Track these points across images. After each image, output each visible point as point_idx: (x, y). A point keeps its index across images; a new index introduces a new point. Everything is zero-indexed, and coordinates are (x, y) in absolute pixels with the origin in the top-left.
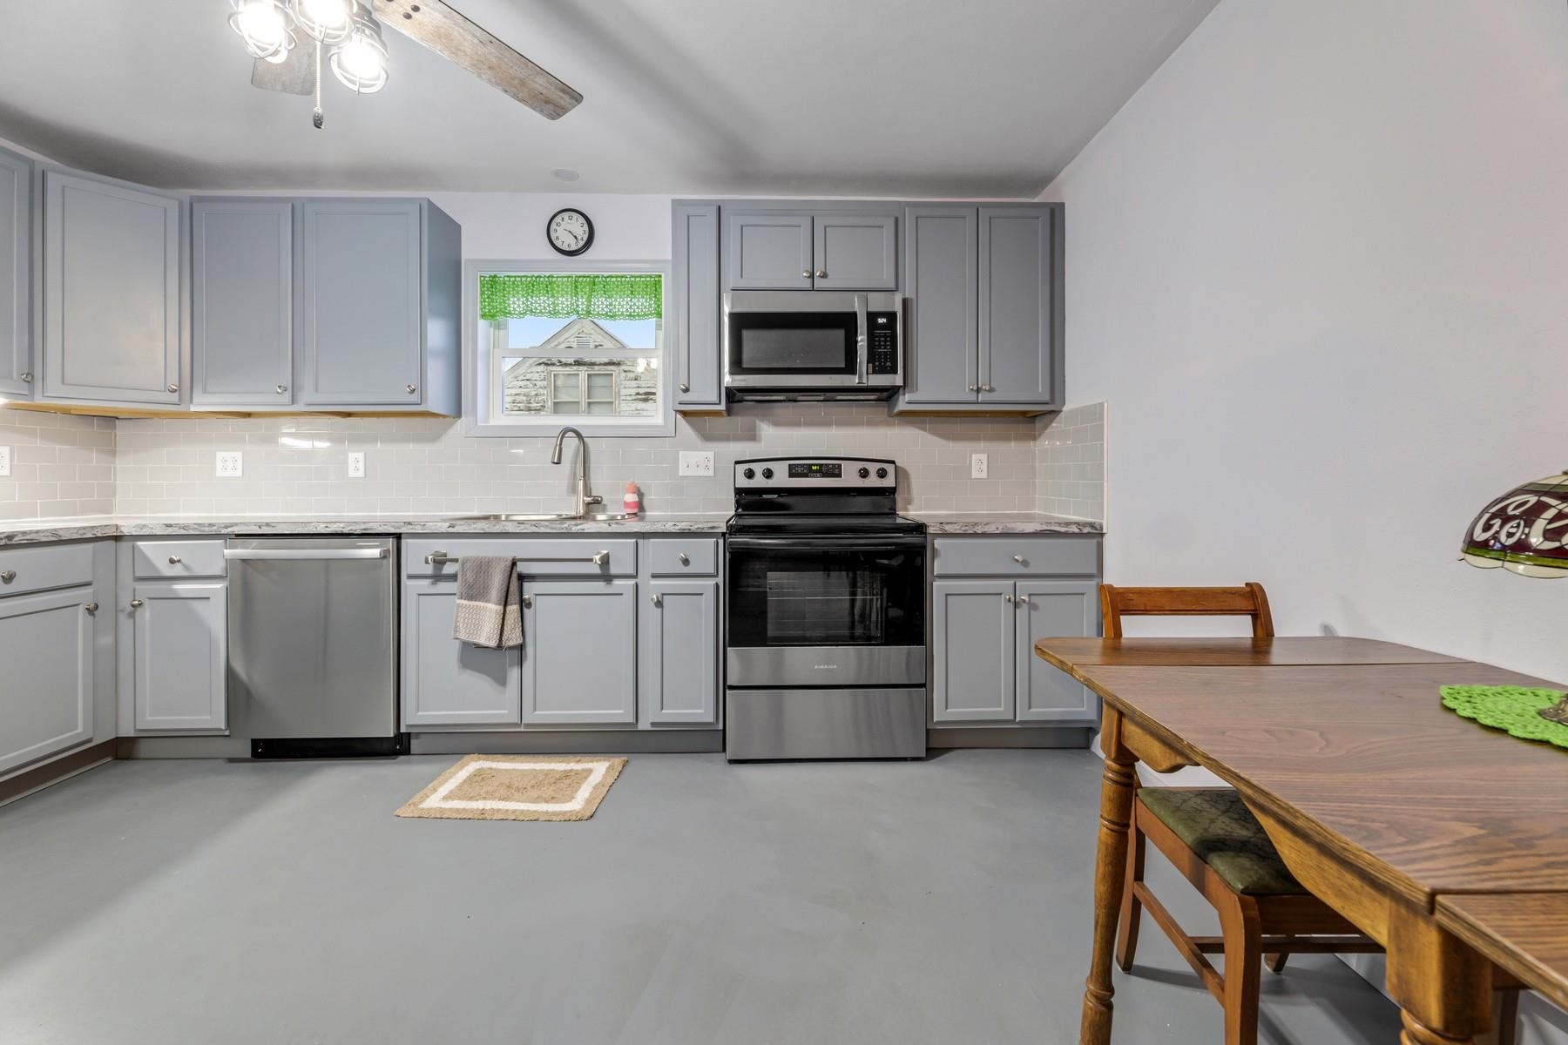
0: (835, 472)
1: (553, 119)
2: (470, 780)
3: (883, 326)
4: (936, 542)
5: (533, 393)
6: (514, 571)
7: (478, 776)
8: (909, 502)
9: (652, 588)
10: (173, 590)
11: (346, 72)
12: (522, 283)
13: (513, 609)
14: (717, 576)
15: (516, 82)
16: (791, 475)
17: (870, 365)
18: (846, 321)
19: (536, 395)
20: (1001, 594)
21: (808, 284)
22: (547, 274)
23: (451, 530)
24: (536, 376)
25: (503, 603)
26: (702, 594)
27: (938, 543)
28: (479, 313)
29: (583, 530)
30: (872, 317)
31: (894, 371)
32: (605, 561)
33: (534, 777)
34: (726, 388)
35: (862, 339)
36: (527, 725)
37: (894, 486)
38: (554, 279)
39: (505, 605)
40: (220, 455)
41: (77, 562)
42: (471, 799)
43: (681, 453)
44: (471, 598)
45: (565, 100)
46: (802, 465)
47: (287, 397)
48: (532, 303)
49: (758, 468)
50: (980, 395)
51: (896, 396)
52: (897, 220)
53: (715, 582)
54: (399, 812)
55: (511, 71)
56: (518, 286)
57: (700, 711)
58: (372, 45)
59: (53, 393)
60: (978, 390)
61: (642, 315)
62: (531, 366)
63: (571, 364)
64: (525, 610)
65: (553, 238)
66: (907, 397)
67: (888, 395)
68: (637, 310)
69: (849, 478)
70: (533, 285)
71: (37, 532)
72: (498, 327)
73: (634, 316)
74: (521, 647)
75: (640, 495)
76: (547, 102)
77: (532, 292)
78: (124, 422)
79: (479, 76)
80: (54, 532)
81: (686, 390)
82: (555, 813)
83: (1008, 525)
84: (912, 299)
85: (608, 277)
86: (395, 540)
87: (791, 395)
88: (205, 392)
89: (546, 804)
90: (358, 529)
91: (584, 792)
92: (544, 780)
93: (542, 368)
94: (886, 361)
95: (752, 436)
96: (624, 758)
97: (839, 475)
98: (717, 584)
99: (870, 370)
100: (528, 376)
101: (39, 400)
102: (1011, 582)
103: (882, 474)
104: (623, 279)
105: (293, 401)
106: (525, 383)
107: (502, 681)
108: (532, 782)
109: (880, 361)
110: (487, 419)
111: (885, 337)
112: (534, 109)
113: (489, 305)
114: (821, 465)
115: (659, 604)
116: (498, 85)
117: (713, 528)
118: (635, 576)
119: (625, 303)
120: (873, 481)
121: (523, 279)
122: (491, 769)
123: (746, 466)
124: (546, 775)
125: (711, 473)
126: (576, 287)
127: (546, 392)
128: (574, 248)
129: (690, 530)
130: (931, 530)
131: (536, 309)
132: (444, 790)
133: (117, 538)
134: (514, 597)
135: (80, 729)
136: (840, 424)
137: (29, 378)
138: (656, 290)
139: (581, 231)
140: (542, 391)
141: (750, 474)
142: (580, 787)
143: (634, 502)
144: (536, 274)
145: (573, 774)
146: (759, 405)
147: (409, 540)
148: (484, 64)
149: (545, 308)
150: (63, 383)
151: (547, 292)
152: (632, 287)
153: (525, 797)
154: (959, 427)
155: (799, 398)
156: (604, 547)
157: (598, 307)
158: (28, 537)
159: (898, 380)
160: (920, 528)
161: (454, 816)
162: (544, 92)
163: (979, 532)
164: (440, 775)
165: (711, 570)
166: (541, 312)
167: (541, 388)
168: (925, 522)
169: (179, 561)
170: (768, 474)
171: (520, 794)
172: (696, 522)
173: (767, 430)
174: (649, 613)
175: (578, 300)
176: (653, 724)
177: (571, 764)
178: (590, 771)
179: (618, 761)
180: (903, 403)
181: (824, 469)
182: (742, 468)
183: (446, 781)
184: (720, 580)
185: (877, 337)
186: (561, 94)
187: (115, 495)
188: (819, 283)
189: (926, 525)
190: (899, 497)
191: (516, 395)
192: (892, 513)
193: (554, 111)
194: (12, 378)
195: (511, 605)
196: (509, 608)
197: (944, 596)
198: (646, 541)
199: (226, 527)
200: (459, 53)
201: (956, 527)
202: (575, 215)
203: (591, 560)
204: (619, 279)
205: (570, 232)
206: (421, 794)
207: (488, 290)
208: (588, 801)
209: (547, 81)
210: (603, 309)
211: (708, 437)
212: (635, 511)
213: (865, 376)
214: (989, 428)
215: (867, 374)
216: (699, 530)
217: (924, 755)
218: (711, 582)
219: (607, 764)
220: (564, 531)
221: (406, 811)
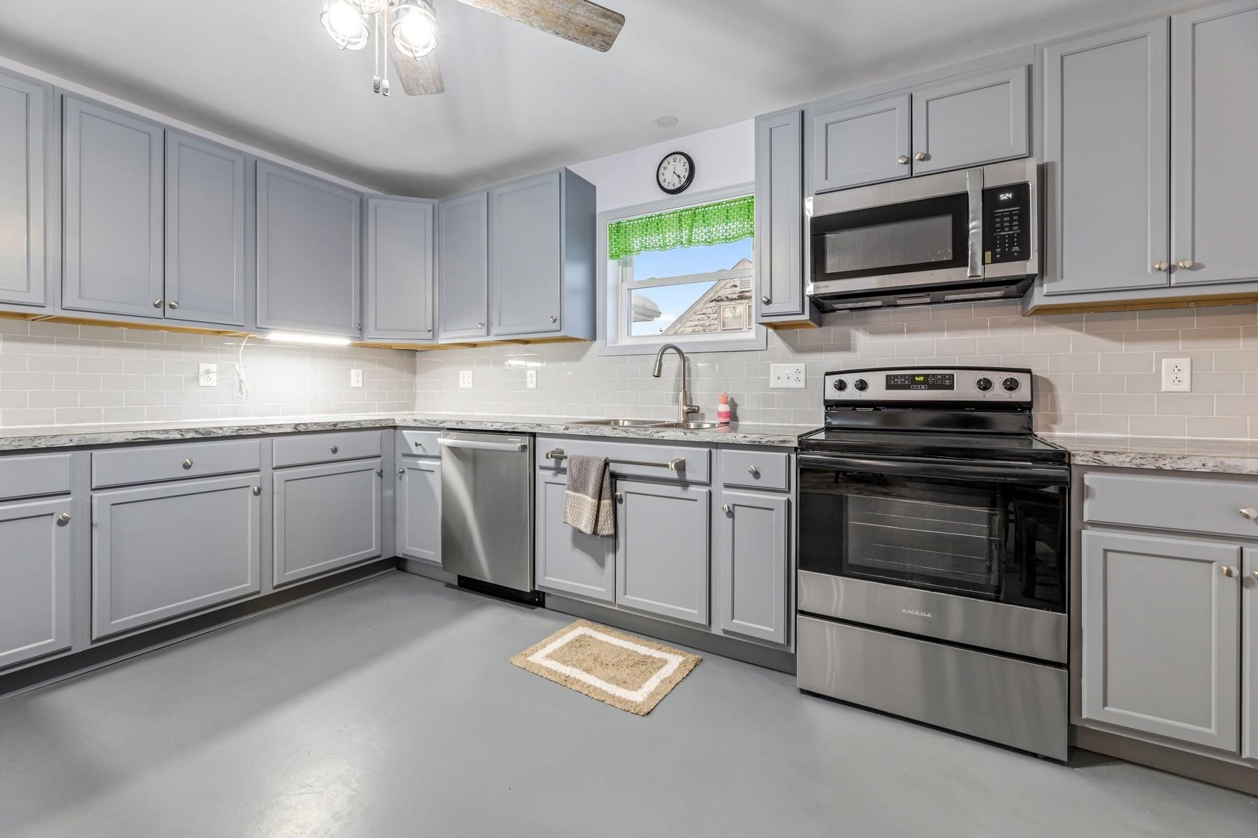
0: (946, 383)
1: (606, 50)
2: (570, 645)
3: (1008, 203)
4: (1086, 476)
5: (707, 324)
6: (607, 470)
7: (580, 642)
8: (1054, 420)
9: (725, 497)
10: (417, 464)
11: (405, 42)
12: (639, 225)
13: (606, 503)
14: (789, 491)
15: (562, 21)
16: (889, 387)
17: (988, 254)
18: (954, 205)
19: (710, 325)
20: (1211, 562)
21: (905, 171)
22: (657, 213)
23: (566, 432)
24: (710, 311)
25: (597, 497)
26: (772, 510)
27: (1089, 478)
28: (608, 254)
29: (663, 437)
30: (989, 196)
31: (1024, 255)
32: (681, 467)
33: (619, 655)
34: (811, 297)
35: (975, 226)
36: (620, 606)
37: (1030, 400)
38: (663, 217)
39: (600, 499)
40: (462, 373)
41: (370, 443)
42: (564, 662)
43: (772, 365)
44: (575, 490)
45: (609, 26)
46: (902, 376)
47: (484, 331)
48: (646, 240)
49: (851, 380)
50: (1173, 276)
51: (1031, 289)
52: (1030, 69)
53: (786, 499)
54: (512, 659)
55: (554, 10)
56: (636, 228)
57: (770, 629)
58: (425, 14)
59: (372, 337)
60: (1170, 269)
61: (736, 237)
62: (706, 303)
63: (735, 299)
64: (618, 505)
65: (661, 181)
66: (1046, 288)
67: (1020, 288)
68: (732, 234)
69: (965, 389)
70: (647, 225)
71: (349, 422)
72: (625, 264)
73: (729, 239)
74: (615, 536)
75: (733, 405)
76: (594, 34)
77: (646, 231)
78: (422, 354)
79: (531, 25)
80: (359, 422)
81: (768, 302)
82: (620, 700)
83: (1225, 460)
84: (1053, 164)
85: (706, 207)
86: (532, 438)
87: (891, 298)
88: (445, 330)
89: (616, 687)
90: (509, 428)
91: (652, 684)
92: (625, 660)
93: (714, 304)
94: (1011, 246)
95: (847, 347)
96: (697, 656)
97: (951, 387)
98: (789, 500)
99: (988, 258)
100: (704, 311)
101: (366, 341)
102: (1235, 547)
103: (1011, 385)
104: (720, 206)
105: (488, 334)
106: (700, 316)
107: (602, 564)
108: (615, 660)
109: (1003, 247)
110: (616, 340)
111: (1011, 215)
112: (586, 45)
113: (615, 247)
114: (926, 376)
115: (731, 514)
116: (548, 28)
117: (784, 441)
118: (710, 484)
119: (721, 228)
120: (998, 393)
121: (640, 221)
122: (591, 637)
123: (838, 377)
124: (629, 655)
125: (802, 385)
126: (680, 221)
127: (716, 322)
128: (678, 185)
129: (760, 442)
130: (1077, 460)
131: (649, 245)
132: (550, 648)
133: (395, 428)
134: (607, 492)
135: (374, 549)
136: (951, 329)
137: (361, 328)
138: (749, 212)
139: (683, 170)
140: (714, 322)
141: (841, 386)
142: (651, 676)
143: (728, 412)
144: (649, 215)
145: (650, 661)
146: (854, 313)
147: (540, 439)
148: (531, 11)
149: (656, 243)
150: (376, 329)
151: (658, 229)
152: (727, 212)
153: (603, 674)
154: (1137, 323)
155: (899, 302)
156: (681, 453)
157: (699, 235)
158: (345, 425)
159: (1031, 266)
160: (1060, 457)
161: (546, 675)
162: (588, 24)
163: (1168, 467)
164: (553, 632)
165: (783, 486)
166: (653, 247)
167: (713, 319)
168: (1069, 448)
169: (420, 445)
170: (862, 386)
171: (601, 669)
172: (767, 435)
173: (862, 339)
174: (721, 520)
175: (682, 232)
176: (725, 631)
177: (653, 650)
178: (665, 662)
179: (693, 657)
180: (1039, 296)
181: (930, 381)
182: (831, 381)
183: (555, 639)
184: (792, 496)
185: (998, 217)
186: (603, 20)
187: (415, 399)
188: (919, 167)
189: (1069, 454)
190: (1038, 415)
191: (695, 326)
192: (1027, 433)
193: (604, 42)
194: (352, 327)
195: (605, 499)
196: (603, 502)
197: (1101, 554)
198: (719, 450)
199: (441, 423)
200: (508, 6)
201: (1122, 458)
202: (678, 156)
203: (666, 466)
204: (716, 207)
205: (674, 173)
206: (534, 647)
207: (615, 235)
208: (652, 695)
209: (588, 10)
210: (702, 236)
211: (798, 349)
212: (727, 420)
213: (979, 267)
214: (1195, 322)
215: (984, 263)
216: (769, 444)
217: (1065, 759)
218: (783, 498)
219: (680, 659)
220: (648, 437)
221: (518, 661)
